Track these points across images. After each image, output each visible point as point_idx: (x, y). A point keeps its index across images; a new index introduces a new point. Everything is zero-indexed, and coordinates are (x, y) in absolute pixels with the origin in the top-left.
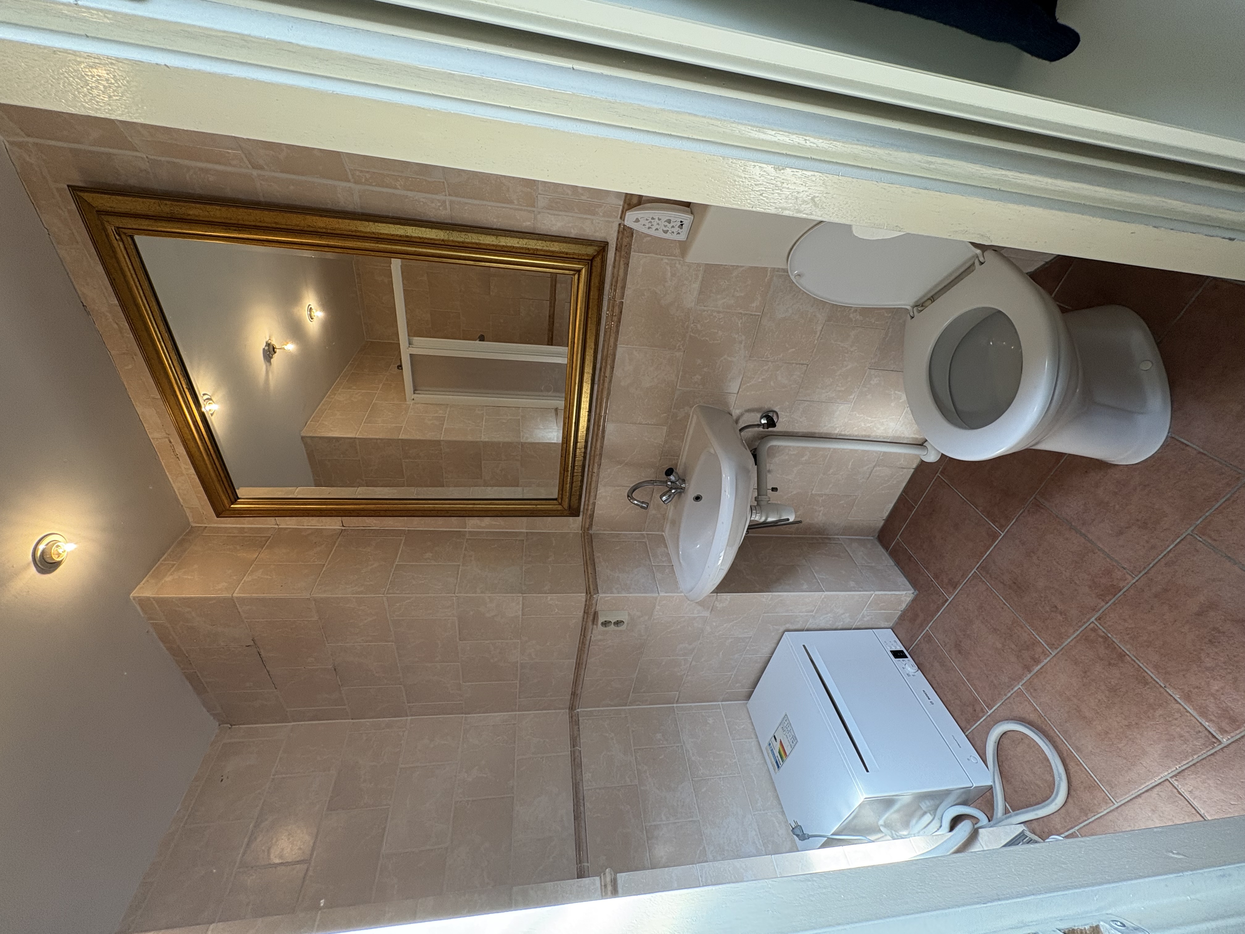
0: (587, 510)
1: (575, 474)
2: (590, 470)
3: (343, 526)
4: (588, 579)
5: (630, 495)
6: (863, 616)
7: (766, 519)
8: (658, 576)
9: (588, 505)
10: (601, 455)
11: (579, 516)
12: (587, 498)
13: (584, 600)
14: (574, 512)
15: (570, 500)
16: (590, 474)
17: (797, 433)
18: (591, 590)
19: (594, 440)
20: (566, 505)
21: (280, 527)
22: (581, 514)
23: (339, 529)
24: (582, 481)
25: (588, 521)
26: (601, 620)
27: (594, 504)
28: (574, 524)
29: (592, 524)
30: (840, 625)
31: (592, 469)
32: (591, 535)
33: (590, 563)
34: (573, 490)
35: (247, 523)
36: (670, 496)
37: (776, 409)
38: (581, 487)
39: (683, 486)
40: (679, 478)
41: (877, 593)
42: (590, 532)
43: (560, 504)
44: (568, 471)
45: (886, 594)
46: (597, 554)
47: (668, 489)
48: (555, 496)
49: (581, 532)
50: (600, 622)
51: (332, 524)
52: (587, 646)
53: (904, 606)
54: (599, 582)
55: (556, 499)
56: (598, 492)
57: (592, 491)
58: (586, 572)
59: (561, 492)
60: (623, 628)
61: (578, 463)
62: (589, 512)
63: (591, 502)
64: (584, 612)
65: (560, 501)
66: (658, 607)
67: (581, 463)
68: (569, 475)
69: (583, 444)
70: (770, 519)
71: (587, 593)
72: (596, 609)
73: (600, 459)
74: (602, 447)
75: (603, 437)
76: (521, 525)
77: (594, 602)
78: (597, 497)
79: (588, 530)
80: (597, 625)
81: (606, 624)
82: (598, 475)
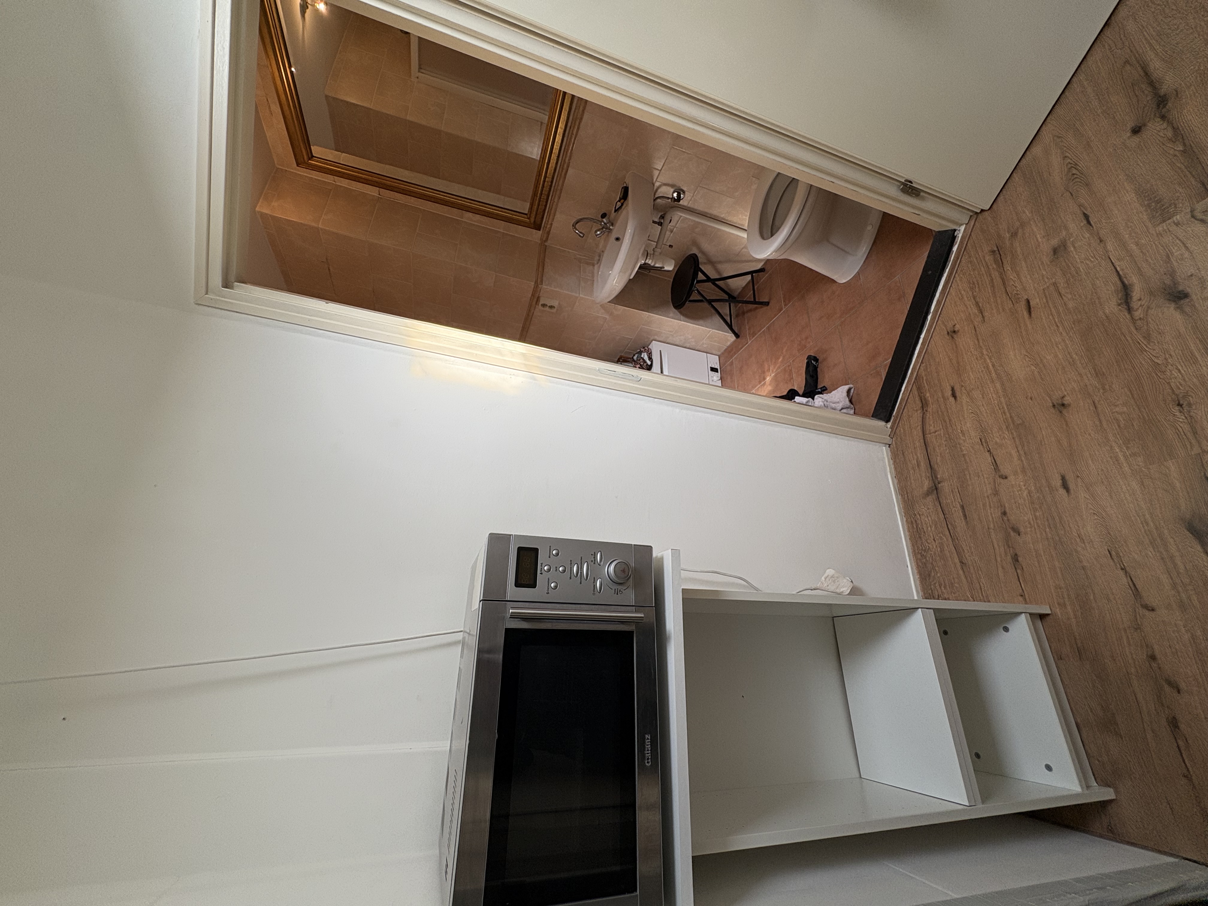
0: (546, 227)
1: (542, 200)
2: (553, 199)
3: (379, 194)
4: (538, 274)
5: (574, 225)
6: (703, 344)
7: (655, 264)
8: (583, 284)
9: (547, 224)
10: (561, 190)
11: (540, 230)
12: (547, 219)
13: (533, 287)
14: (538, 227)
15: (535, 218)
16: (552, 202)
17: (696, 210)
18: (539, 282)
19: (558, 179)
20: (532, 220)
21: (337, 183)
22: (542, 229)
23: (377, 196)
24: (546, 206)
25: (545, 235)
26: (542, 302)
27: (551, 224)
28: (536, 235)
29: (548, 239)
30: (688, 345)
31: (554, 199)
32: (546, 246)
33: (541, 265)
34: (538, 211)
35: (315, 175)
36: (602, 232)
37: (685, 189)
38: (545, 210)
39: (611, 227)
40: (610, 221)
41: (713, 330)
42: (546, 244)
43: (529, 218)
44: (537, 196)
45: (719, 333)
46: (547, 260)
47: (601, 227)
48: (526, 212)
49: (539, 242)
50: (540, 305)
51: (372, 191)
52: (530, 317)
53: (729, 343)
54: (544, 279)
55: (526, 214)
56: (556, 217)
57: (552, 215)
58: (538, 270)
59: (530, 210)
60: (554, 310)
61: (545, 192)
62: (547, 229)
63: (550, 222)
64: (532, 295)
65: (529, 215)
66: (577, 304)
67: (547, 193)
68: (538, 199)
69: (550, 179)
70: (657, 265)
71: (535, 283)
72: (539, 295)
73: (561, 193)
74: (563, 185)
75: (565, 178)
76: (500, 226)
77: (539, 289)
78: (555, 220)
79: (545, 242)
80: (538, 305)
81: (544, 305)
82: (557, 204)
